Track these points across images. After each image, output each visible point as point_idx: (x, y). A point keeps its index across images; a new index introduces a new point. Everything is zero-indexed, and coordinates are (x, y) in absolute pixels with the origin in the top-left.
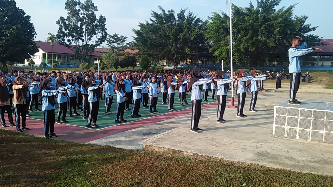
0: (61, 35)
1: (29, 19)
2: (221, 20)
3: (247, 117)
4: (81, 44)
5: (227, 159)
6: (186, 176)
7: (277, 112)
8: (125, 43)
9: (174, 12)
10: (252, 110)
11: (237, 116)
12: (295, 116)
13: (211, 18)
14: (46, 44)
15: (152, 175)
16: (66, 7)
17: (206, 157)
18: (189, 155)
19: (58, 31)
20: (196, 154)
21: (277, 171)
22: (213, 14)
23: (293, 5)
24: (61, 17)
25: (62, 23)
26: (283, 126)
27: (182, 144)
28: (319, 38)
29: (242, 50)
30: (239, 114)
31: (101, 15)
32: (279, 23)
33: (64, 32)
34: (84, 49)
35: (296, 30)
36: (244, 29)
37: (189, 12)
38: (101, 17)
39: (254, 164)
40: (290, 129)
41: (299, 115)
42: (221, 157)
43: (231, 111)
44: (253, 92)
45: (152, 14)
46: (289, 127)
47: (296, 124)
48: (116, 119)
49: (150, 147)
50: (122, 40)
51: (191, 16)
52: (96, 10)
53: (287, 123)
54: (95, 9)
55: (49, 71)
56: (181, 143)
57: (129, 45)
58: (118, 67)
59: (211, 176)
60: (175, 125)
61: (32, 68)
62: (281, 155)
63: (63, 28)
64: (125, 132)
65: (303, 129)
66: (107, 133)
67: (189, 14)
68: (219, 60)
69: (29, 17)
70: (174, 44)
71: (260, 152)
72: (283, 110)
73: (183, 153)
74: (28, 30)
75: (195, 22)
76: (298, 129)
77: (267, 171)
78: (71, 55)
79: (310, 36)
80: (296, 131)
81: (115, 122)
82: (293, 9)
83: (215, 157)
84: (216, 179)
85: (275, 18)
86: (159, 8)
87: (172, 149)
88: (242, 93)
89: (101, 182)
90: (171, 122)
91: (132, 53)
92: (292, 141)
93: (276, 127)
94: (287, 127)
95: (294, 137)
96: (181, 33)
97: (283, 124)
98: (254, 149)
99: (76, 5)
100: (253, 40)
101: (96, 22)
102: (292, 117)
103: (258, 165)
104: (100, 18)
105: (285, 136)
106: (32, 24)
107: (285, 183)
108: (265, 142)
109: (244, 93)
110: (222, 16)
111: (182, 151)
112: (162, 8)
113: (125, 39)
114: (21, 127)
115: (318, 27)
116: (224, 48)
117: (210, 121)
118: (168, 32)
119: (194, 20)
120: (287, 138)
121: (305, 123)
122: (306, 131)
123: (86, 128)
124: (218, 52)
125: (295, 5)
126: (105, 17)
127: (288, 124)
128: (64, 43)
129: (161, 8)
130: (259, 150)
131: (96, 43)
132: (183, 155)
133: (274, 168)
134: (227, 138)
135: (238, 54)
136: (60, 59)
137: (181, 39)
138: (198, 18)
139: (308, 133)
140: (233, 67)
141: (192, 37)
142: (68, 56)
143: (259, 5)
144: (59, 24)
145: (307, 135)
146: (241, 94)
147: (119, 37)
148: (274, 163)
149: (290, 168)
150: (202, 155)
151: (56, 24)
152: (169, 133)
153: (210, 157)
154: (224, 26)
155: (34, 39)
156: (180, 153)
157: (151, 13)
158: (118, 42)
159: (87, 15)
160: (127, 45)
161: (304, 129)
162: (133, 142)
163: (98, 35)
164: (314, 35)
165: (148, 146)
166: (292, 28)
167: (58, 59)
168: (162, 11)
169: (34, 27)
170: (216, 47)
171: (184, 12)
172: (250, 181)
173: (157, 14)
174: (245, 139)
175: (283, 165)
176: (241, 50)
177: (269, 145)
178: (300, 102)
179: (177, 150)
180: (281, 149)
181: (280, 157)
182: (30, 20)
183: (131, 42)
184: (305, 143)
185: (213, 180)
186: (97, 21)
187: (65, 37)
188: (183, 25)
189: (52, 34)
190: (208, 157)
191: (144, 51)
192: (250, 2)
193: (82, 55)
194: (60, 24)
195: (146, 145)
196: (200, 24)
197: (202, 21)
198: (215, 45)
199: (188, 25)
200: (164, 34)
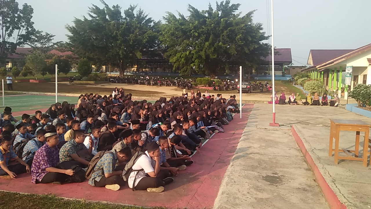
2: (180, 21)
8: (51, 43)
9: (121, 8)
13: (166, 18)
22: (168, 15)
23: (253, 11)
29: (204, 57)
31: (25, 4)
32: (241, 29)
35: (256, 38)
36: (205, 33)
37: (139, 10)
38: (26, 6)
45: (90, 9)
57: (57, 45)
67: (139, 12)
68: (176, 68)
70: (122, 46)
75: (145, 22)
82: (252, 15)
85: (237, 24)
96: (132, 34)
100: (215, 46)
101: (18, 13)
104: (24, 8)
110: (178, 17)
112: (105, 2)
113: (52, 38)
116: (182, 54)
118: (115, 32)
119: (145, 19)
124: (176, 57)
126: (32, 7)
131: (18, 40)
135: (199, 60)
137: (132, 41)
138: (150, 17)
141: (145, 39)
143: (218, 8)
154: (183, 28)
157: (89, 7)
160: (54, 45)
163: (21, 31)
166: (253, 35)
168: (105, 6)
171: (134, 9)
173: (100, 9)
176: (202, 57)
186: (20, 11)
188: (132, 25)
196: (152, 24)
197: (154, 21)
198: (171, 50)
199: (139, 25)
200: (110, 33)
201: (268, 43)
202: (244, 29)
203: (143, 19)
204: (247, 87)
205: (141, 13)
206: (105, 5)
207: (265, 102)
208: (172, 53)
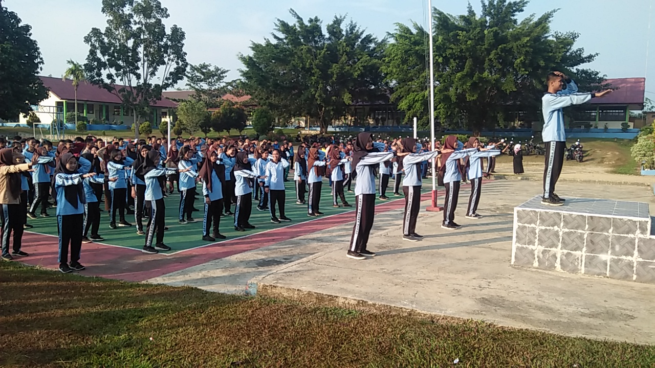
0: (94, 65)
1: (29, 31)
2: (412, 39)
3: (463, 228)
4: (134, 83)
5: (424, 310)
6: (343, 346)
7: (520, 218)
8: (223, 82)
9: (321, 22)
10: (471, 216)
11: (442, 227)
12: (553, 226)
13: (393, 34)
14: (63, 82)
15: (275, 344)
16: (103, 9)
17: (383, 308)
18: (349, 303)
19: (89, 56)
20: (362, 302)
21: (520, 335)
22: (397, 27)
23: (551, 12)
24: (93, 29)
25: (96, 41)
26: (531, 247)
27: (336, 282)
28: (600, 75)
29: (454, 99)
30: (446, 223)
31: (174, 25)
33: (99, 59)
34: (140, 94)
35: (556, 61)
36: (457, 56)
37: (350, 22)
38: (175, 30)
39: (475, 320)
40: (544, 252)
41: (562, 224)
42: (411, 308)
43: (432, 217)
44: (474, 179)
46: (542, 248)
47: (556, 242)
48: (205, 234)
49: (272, 288)
50: (216, 76)
51: (354, 30)
52: (165, 15)
53: (538, 240)
54: (162, 14)
55: (69, 137)
56: (334, 280)
57: (232, 86)
58: (210, 131)
59: (391, 345)
60: (321, 245)
61: (35, 132)
62: (527, 303)
63: (98, 51)
64: (222, 260)
65: (569, 251)
66: (186, 262)
67: (349, 26)
68: (409, 118)
69: (27, 28)
70: (320, 84)
71: (486, 297)
72: (531, 214)
73: (337, 300)
74: (27, 55)
75: (361, 42)
76: (559, 251)
77: (499, 333)
78: (115, 104)
79: (583, 71)
80: (555, 256)
81: (203, 239)
82: (550, 19)
83: (399, 307)
84: (402, 350)
85: (517, 37)
86: (291, 13)
87: (315, 293)
88: (454, 182)
89: (173, 360)
90: (314, 239)
91: (237, 103)
92: (548, 274)
93: (518, 248)
94: (538, 248)
95: (552, 267)
96: (335, 64)
97: (531, 242)
98: (474, 290)
99: (124, 6)
100: (474, 79)
101: (165, 40)
102: (548, 228)
103: (483, 322)
104: (172, 32)
105: (534, 265)
106: (35, 41)
107: (534, 358)
108: (497, 278)
109: (457, 182)
110: (414, 31)
111: (335, 297)
112: (298, 14)
113: (224, 75)
114: (11, 251)
115: (597, 54)
116: (418, 94)
117: (391, 237)
118: (309, 61)
119: (360, 38)
120: (538, 270)
121: (573, 241)
122: (576, 256)
123: (143, 251)
124: (407, 101)
125: (554, 11)
126: (183, 30)
127: (541, 242)
128: (99, 80)
129: (295, 13)
130: (485, 293)
131: (165, 81)
132: (338, 304)
133: (514, 327)
134: (422, 270)
135: (445, 105)
136: (91, 112)
137: (335, 76)
138: (368, 34)
139: (578, 259)
140: (435, 131)
141: (356, 71)
142: (107, 107)
143: (485, 11)
144: (90, 43)
145: (576, 264)
146: (452, 185)
147: (211, 70)
148: (514, 318)
149: (544, 328)
150: (373, 304)
151: (84, 43)
152: (309, 261)
153: (390, 308)
154: (418, 50)
155: (38, 73)
156: (330, 300)
157: (275, 24)
158: (210, 80)
159: (146, 25)
160: (227, 86)
161: (571, 252)
162: (238, 279)
163: (168, 66)
164: (590, 69)
165: (267, 286)
166: (549, 56)
167: (88, 112)
168: (297, 20)
169: (38, 49)
170: (402, 91)
171: (341, 23)
172: (467, 354)
173: (288, 25)
174: (457, 272)
175: (531, 322)
176: (451, 99)
177: (504, 283)
178: (564, 200)
179: (325, 294)
180: (528, 291)
181: (525, 306)
182: (30, 35)
183: (235, 79)
184: (573, 280)
185: (395, 353)
186: (168, 38)
187: (103, 68)
188: (338, 48)
189: (75, 63)
190: (386, 308)
191: (262, 99)
192: (469, 4)
193: (136, 105)
194: (92, 42)
195: (264, 286)
196: (372, 45)
197: (376, 40)
198: (400, 88)
199: (349, 48)
200: (301, 64)
202: (528, 46)
203: (358, 37)
205: (353, 28)
206: (297, 18)
208: (400, 93)
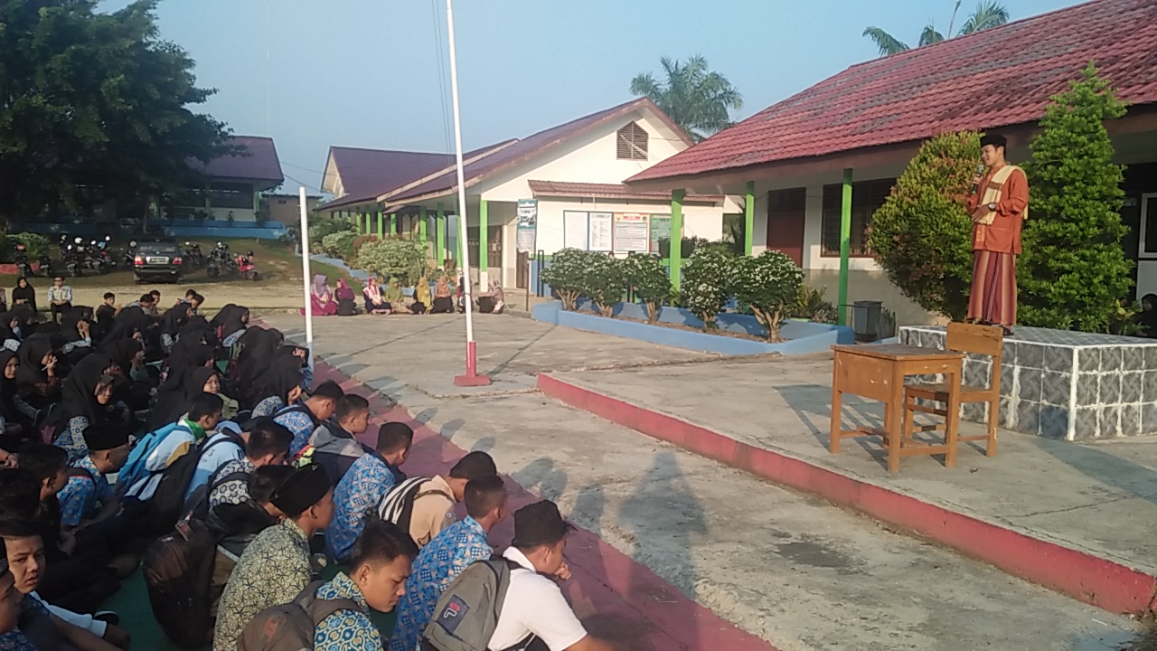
7: (1081, 363)
12: (1114, 369)
26: (1092, 407)
32: (123, 54)
40: (1105, 411)
41: (1123, 364)
47: (1116, 392)
53: (1100, 393)
72: (1093, 354)
76: (1120, 406)
80: (1116, 415)
82: (151, 11)
85: (106, 35)
93: (1078, 413)
95: (1113, 432)
97: (1092, 399)
102: (1109, 373)
105: (1096, 435)
115: (215, 91)
121: (1132, 387)
122: (1134, 409)
127: (1102, 397)
139: (1136, 413)
145: (1135, 420)
161: (1130, 404)
166: (166, 82)
201: (206, 113)
202: (132, 58)
204: (171, 261)
207: (289, 310)
